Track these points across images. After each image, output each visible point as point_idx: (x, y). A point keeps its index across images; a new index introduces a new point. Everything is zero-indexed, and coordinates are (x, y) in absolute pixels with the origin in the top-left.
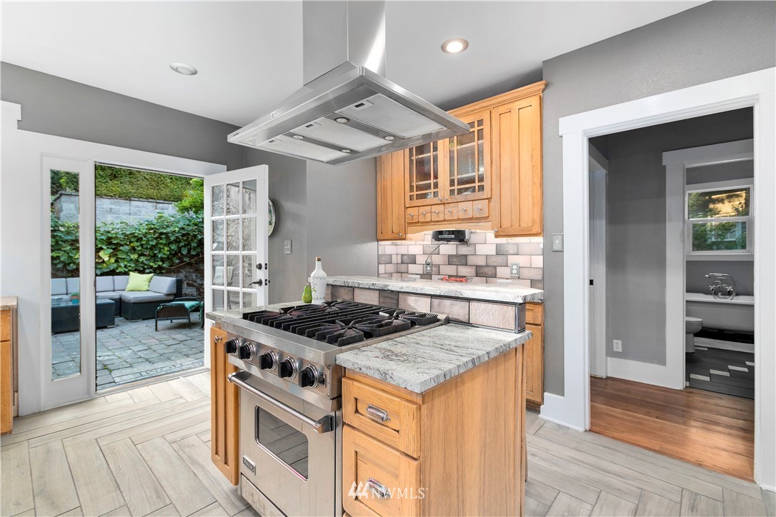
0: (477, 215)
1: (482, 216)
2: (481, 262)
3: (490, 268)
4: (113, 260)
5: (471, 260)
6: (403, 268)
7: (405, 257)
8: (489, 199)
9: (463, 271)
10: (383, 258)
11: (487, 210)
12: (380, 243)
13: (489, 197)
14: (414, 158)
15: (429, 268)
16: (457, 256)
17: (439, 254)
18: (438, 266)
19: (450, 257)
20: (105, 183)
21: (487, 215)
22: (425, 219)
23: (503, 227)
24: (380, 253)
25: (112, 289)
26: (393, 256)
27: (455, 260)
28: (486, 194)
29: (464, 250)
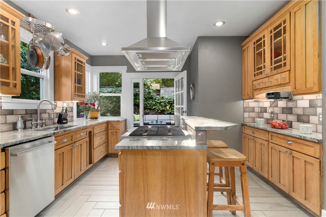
0: (283, 82)
1: (285, 82)
2: (300, 112)
3: (305, 117)
4: (170, 109)
5: (295, 111)
6: (261, 115)
7: (262, 109)
8: (289, 71)
9: (291, 118)
10: (247, 109)
11: (288, 78)
12: (245, 101)
13: (289, 69)
14: (256, 53)
15: (272, 115)
16: (286, 108)
17: (277, 107)
18: (277, 114)
19: (283, 108)
20: (171, 82)
21: (288, 81)
22: (260, 87)
23: (297, 88)
24: (245, 106)
25: (169, 119)
26: (255, 108)
27: (285, 110)
28: (288, 67)
29: (290, 104)
